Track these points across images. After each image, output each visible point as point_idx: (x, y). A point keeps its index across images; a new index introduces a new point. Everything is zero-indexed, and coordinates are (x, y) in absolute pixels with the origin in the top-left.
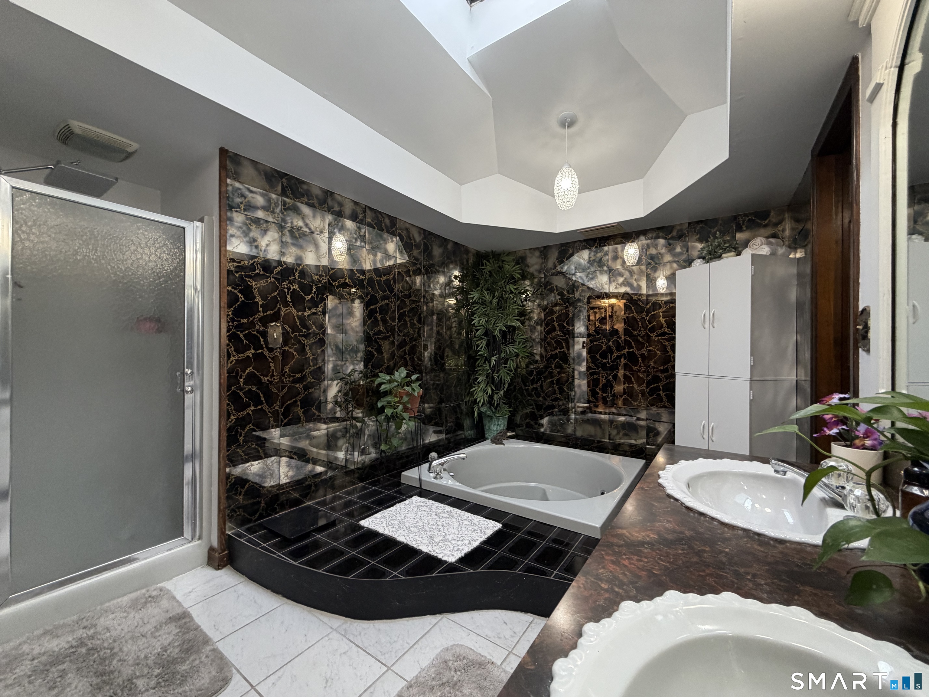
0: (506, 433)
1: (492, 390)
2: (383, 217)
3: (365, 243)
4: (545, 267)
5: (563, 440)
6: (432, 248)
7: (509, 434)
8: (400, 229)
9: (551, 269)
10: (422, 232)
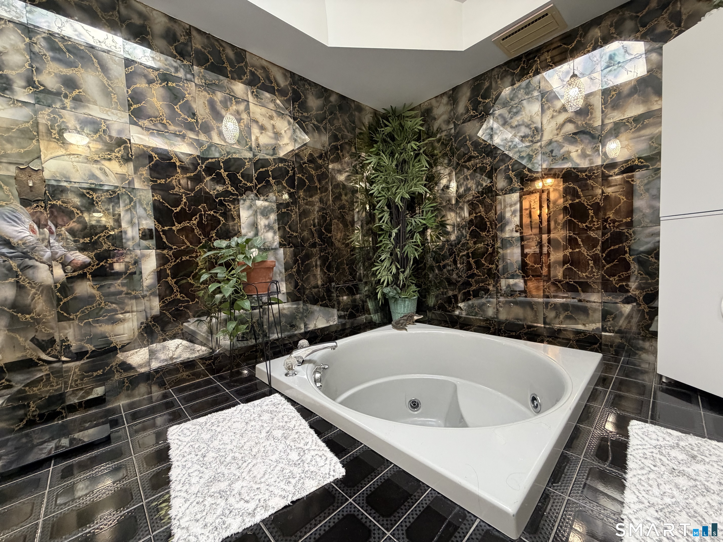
0: (412, 317)
1: (397, 269)
2: (221, 45)
3: (193, 75)
4: (454, 114)
5: (483, 324)
6: (306, 98)
7: (416, 318)
8: (253, 66)
9: (462, 114)
10: (289, 75)
